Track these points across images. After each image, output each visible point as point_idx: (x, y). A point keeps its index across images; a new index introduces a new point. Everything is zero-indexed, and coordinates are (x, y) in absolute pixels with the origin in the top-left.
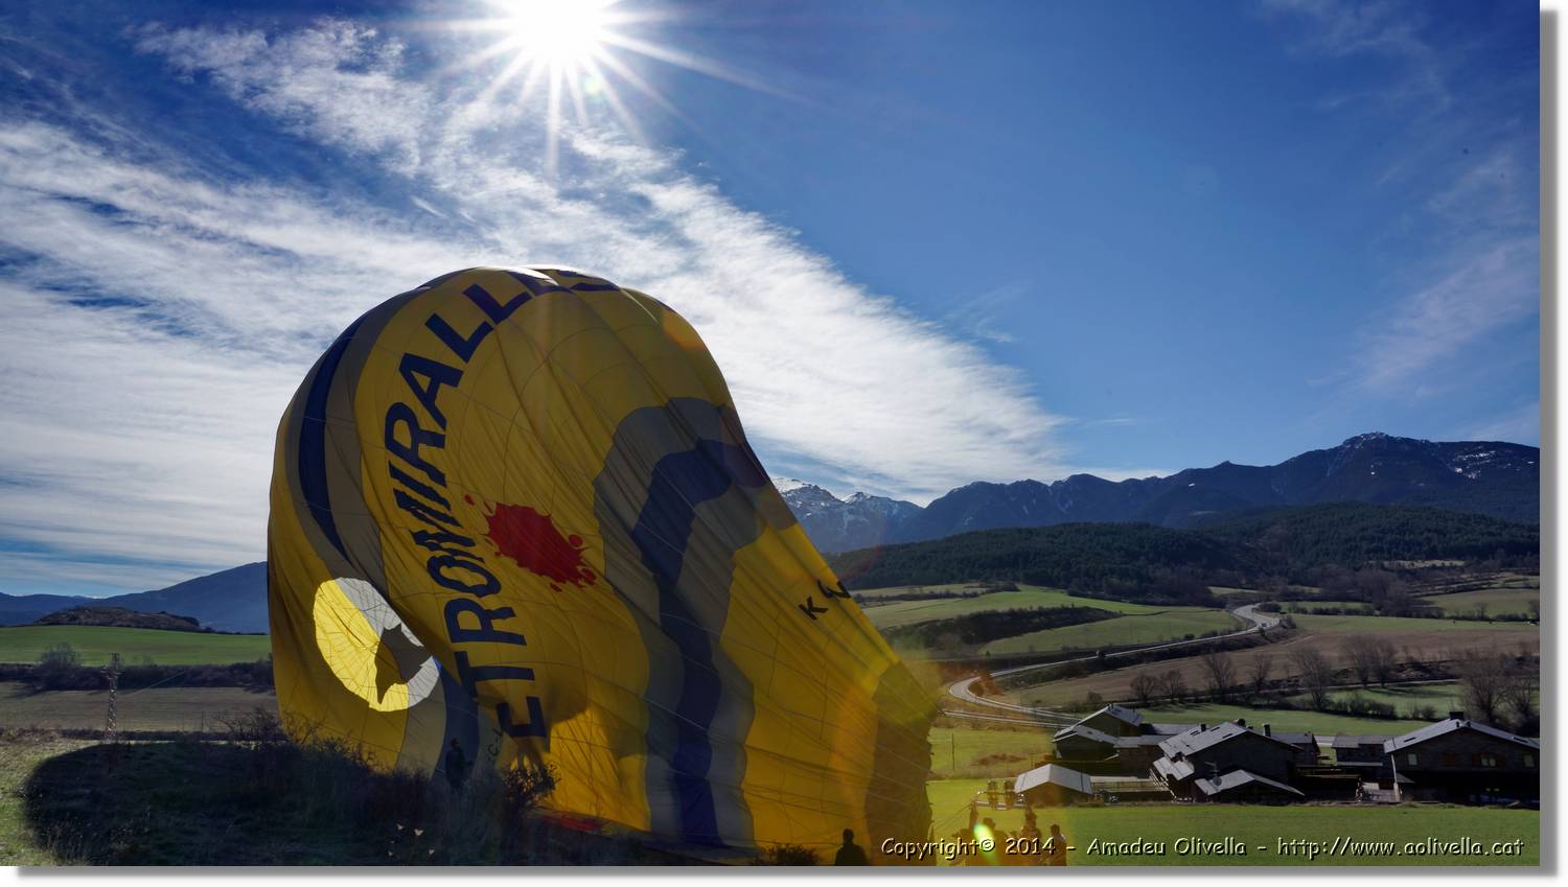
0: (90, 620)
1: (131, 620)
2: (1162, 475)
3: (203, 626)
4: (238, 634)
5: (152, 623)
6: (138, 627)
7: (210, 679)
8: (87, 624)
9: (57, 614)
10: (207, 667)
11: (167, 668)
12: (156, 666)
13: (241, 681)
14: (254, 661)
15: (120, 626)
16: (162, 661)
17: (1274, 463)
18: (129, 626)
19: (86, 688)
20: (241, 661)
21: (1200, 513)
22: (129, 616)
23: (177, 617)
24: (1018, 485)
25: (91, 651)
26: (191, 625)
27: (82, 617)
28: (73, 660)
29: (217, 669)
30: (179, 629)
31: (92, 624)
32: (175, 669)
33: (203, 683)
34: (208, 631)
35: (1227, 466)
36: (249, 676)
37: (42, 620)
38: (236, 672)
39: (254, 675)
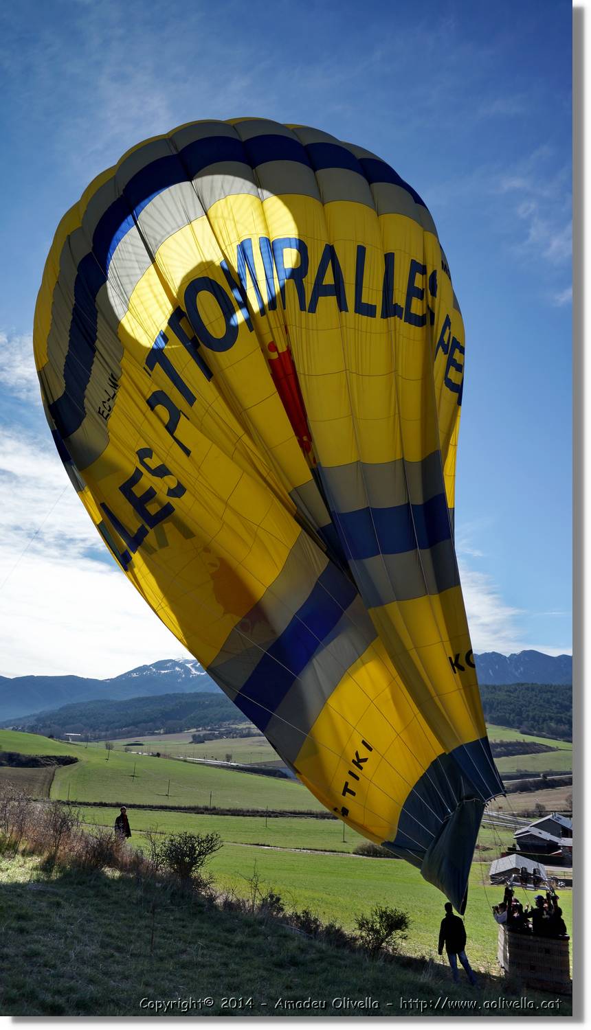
24: (487, 655)
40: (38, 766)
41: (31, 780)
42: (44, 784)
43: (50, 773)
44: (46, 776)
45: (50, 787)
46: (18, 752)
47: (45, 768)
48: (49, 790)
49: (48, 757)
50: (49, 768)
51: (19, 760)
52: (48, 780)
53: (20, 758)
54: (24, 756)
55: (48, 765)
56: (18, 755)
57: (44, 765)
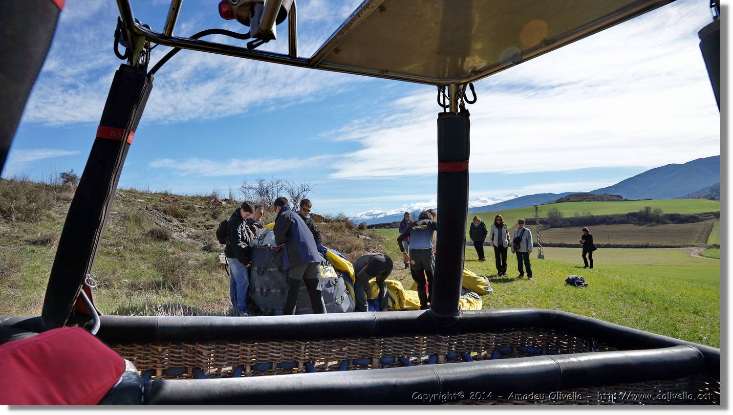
1: (592, 198)
3: (624, 198)
4: (638, 200)
5: (600, 199)
6: (594, 201)
7: (618, 220)
8: (573, 201)
9: (561, 199)
10: (616, 215)
11: (598, 217)
12: (593, 216)
13: (633, 221)
14: (638, 211)
15: (587, 201)
16: (597, 213)
18: (590, 201)
19: (565, 227)
20: (632, 212)
23: (612, 196)
25: (568, 211)
26: (618, 198)
29: (621, 216)
30: (614, 201)
31: (576, 201)
32: (601, 216)
33: (615, 223)
34: (626, 200)
37: (557, 201)
38: (629, 217)
39: (639, 218)
40: (698, 221)
41: (691, 233)
42: (702, 234)
43: (709, 225)
44: (705, 228)
45: (708, 235)
46: (678, 213)
47: (704, 222)
48: (707, 238)
49: (705, 213)
50: (708, 222)
51: (679, 219)
52: (706, 231)
53: (680, 217)
54: (683, 215)
55: (706, 219)
56: (678, 215)
57: (702, 220)
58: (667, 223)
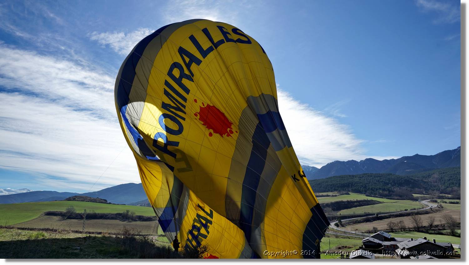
0: (78, 199)
1: (89, 200)
2: (395, 158)
3: (108, 202)
4: (118, 204)
5: (94, 201)
6: (91, 202)
7: (110, 217)
8: (78, 201)
9: (70, 198)
10: (109, 214)
11: (99, 214)
12: (96, 213)
13: (119, 218)
14: (122, 212)
15: (86, 201)
16: (98, 212)
17: (433, 154)
18: (89, 202)
19: (77, 219)
20: (119, 212)
21: (408, 170)
22: (89, 199)
23: (101, 199)
24: (349, 162)
25: (79, 208)
26: (105, 202)
27: (76, 199)
28: (74, 210)
29: (112, 214)
30: (102, 203)
31: (79, 201)
32: (101, 214)
33: (108, 218)
34: (110, 203)
35: (417, 155)
36: (121, 217)
37: (66, 199)
38: (117, 215)
39: (122, 216)
40: (151, 221)
41: (149, 227)
43: (157, 223)
45: (158, 229)
46: (143, 215)
51: (143, 218)
52: (156, 226)
54: (145, 217)
57: (154, 220)
58: (137, 221)
